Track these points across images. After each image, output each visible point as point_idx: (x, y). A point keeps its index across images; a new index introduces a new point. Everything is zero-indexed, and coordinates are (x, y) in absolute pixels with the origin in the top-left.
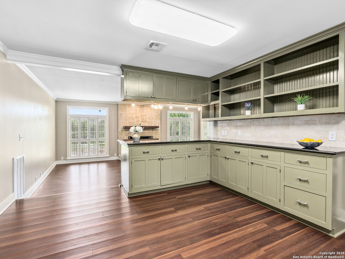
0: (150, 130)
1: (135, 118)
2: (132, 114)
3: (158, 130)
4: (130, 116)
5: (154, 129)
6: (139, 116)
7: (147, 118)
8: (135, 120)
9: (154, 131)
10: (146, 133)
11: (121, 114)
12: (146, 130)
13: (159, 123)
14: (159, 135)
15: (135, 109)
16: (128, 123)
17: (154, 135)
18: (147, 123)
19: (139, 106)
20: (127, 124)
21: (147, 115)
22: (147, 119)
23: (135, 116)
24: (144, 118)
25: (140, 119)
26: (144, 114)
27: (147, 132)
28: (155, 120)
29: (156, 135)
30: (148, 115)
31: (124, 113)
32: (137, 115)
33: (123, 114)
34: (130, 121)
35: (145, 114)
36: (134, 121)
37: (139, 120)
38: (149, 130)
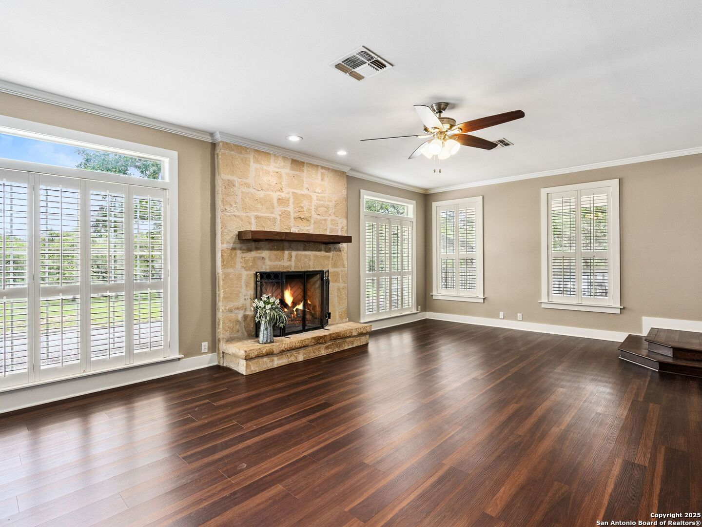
0: (320, 250)
1: (276, 204)
2: (268, 190)
3: (340, 251)
4: (261, 194)
5: (331, 246)
6: (287, 196)
7: (313, 208)
8: (278, 210)
9: (331, 254)
10: (310, 260)
11: (230, 184)
12: (309, 250)
13: (343, 228)
14: (344, 266)
15: (277, 170)
16: (253, 221)
17: (330, 266)
18: (312, 226)
19: (289, 164)
20: (250, 223)
21: (311, 196)
22: (313, 212)
23: (275, 196)
24: (302, 208)
25: (291, 208)
26: (302, 192)
27: (312, 258)
28: (333, 217)
29: (335, 265)
30: (314, 197)
31: (240, 180)
32: (283, 195)
33: (237, 184)
34: (260, 214)
35: (305, 192)
36: (272, 213)
37: (288, 214)
38: (316, 250)
